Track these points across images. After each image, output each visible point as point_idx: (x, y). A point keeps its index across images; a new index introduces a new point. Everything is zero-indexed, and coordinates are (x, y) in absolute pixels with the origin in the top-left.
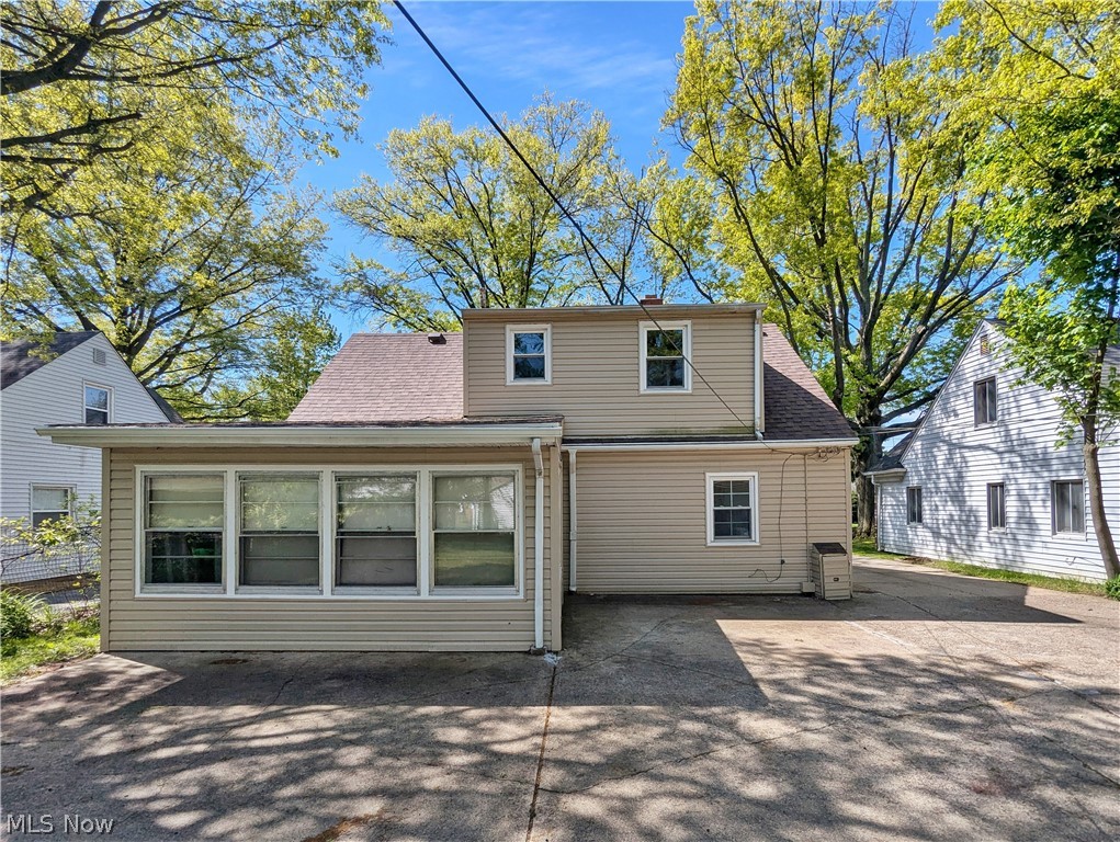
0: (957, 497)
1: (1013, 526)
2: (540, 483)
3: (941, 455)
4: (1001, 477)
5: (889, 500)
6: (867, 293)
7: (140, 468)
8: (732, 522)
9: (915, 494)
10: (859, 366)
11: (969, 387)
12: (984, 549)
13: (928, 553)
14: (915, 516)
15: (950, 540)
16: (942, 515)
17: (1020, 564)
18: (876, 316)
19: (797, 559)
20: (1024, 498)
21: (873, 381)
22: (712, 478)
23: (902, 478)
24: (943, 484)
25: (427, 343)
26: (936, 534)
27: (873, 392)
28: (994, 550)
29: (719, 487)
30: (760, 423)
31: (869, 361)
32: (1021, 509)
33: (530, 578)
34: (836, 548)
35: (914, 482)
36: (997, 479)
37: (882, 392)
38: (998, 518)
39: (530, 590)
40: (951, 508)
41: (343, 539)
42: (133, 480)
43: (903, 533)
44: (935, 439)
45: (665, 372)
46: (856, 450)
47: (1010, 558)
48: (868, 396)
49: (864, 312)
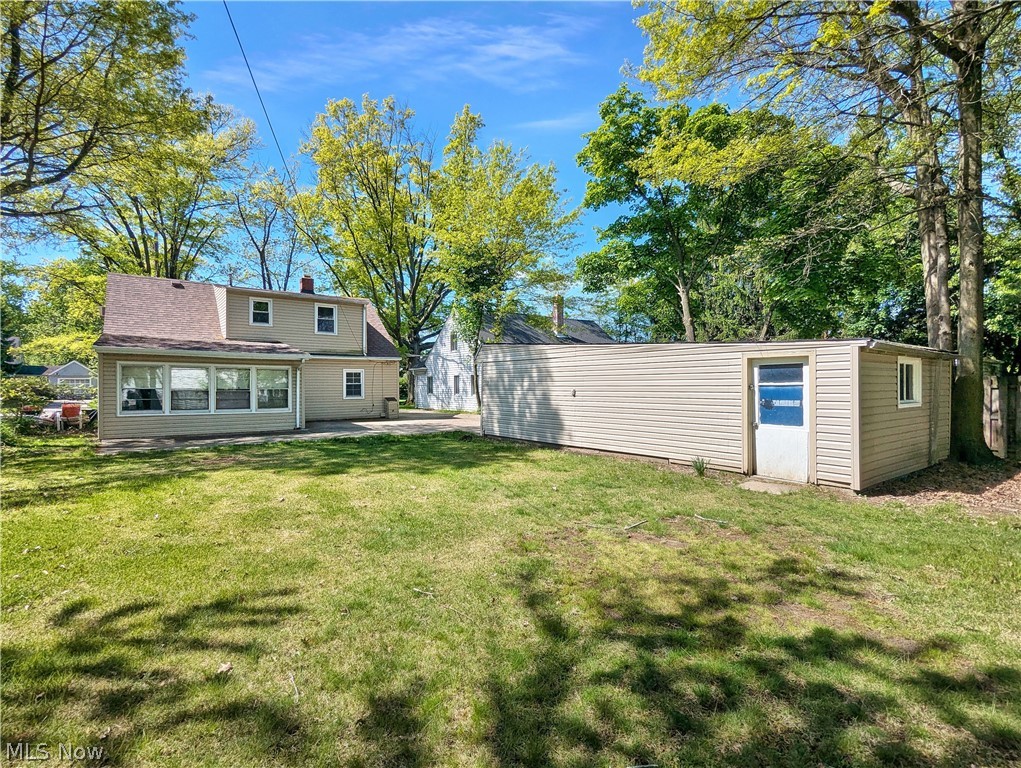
0: (445, 382)
2: (298, 373)
3: (440, 362)
5: (420, 383)
6: (414, 271)
7: (118, 362)
8: (354, 389)
9: (430, 380)
10: (409, 311)
11: (449, 334)
13: (435, 407)
14: (430, 390)
15: (443, 401)
16: (440, 390)
18: (417, 285)
19: (378, 404)
21: (416, 320)
22: (345, 371)
23: (425, 372)
24: (440, 376)
25: (170, 286)
26: (438, 398)
27: (416, 325)
29: (348, 375)
30: (365, 350)
31: (414, 308)
33: (294, 402)
34: (393, 399)
35: (430, 375)
37: (420, 326)
38: (457, 391)
39: (295, 408)
40: (443, 387)
41: (219, 392)
42: (115, 367)
43: (426, 399)
44: (438, 355)
45: (326, 326)
46: (400, 362)
48: (413, 328)
49: (412, 281)
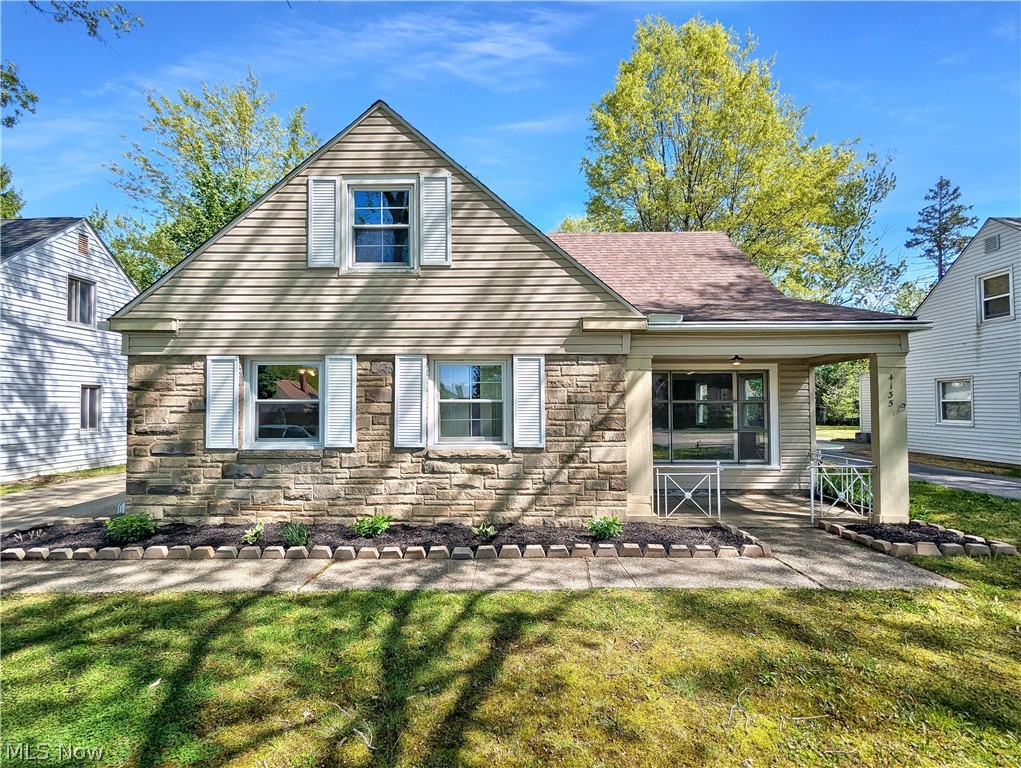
1: (106, 420)
4: (95, 380)
12: (71, 448)
17: (111, 454)
20: (117, 396)
28: (84, 447)
32: (114, 405)
36: (91, 381)
47: (102, 450)
